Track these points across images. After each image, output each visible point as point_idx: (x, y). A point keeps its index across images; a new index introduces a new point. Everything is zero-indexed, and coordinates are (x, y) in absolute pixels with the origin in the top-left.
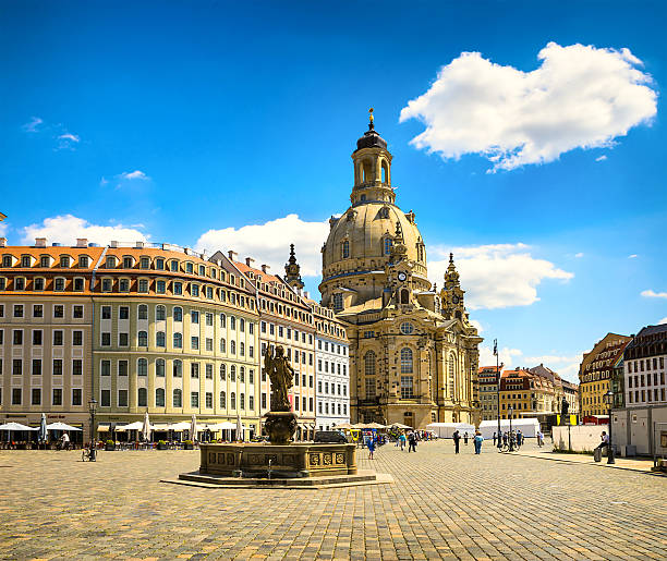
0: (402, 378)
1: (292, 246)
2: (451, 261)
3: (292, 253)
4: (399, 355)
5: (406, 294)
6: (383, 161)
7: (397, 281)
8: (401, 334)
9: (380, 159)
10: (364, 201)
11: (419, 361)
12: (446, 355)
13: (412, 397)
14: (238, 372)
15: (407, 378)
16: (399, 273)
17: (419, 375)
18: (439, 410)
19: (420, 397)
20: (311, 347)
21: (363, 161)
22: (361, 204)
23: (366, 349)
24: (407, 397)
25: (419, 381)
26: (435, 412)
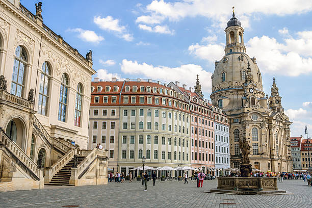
0: (253, 144)
1: (198, 76)
2: (274, 82)
3: (198, 80)
4: (251, 131)
5: (253, 99)
6: (240, 32)
7: (249, 93)
8: (252, 121)
9: (238, 31)
10: (231, 53)
11: (261, 135)
12: (274, 131)
13: (258, 154)
14: (182, 142)
15: (255, 144)
16: (250, 89)
17: (261, 142)
18: (271, 161)
19: (262, 154)
20: (212, 128)
21: (230, 33)
22: (229, 54)
23: (235, 128)
24: (256, 154)
25: (261, 146)
26: (270, 162)
